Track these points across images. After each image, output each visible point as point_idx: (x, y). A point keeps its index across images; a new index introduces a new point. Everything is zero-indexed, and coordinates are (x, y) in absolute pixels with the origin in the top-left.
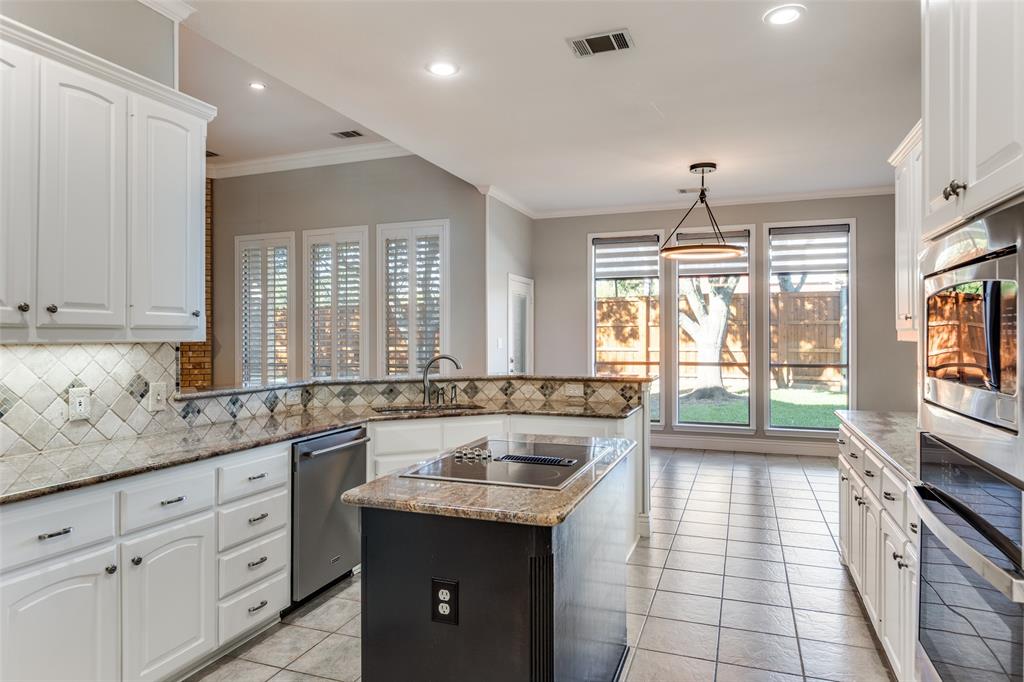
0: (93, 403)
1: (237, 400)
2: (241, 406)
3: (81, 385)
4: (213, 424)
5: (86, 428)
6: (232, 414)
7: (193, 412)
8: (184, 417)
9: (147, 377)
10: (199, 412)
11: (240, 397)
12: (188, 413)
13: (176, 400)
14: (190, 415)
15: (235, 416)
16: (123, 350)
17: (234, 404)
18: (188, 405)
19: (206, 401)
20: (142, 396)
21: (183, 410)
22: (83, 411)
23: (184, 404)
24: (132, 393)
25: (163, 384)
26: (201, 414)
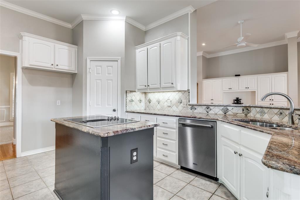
0: (171, 103)
1: (209, 108)
2: (211, 110)
3: (169, 100)
4: (200, 113)
5: (170, 108)
6: (207, 111)
7: (194, 109)
8: (191, 110)
9: (182, 99)
10: (195, 109)
11: (210, 107)
12: (192, 109)
13: (189, 105)
14: (193, 109)
15: (208, 112)
16: (177, 93)
17: (208, 109)
18: (192, 107)
19: (198, 106)
20: (181, 103)
21: (191, 108)
22: (169, 105)
23: (191, 106)
24: (179, 102)
25: (185, 101)
26: (196, 110)
